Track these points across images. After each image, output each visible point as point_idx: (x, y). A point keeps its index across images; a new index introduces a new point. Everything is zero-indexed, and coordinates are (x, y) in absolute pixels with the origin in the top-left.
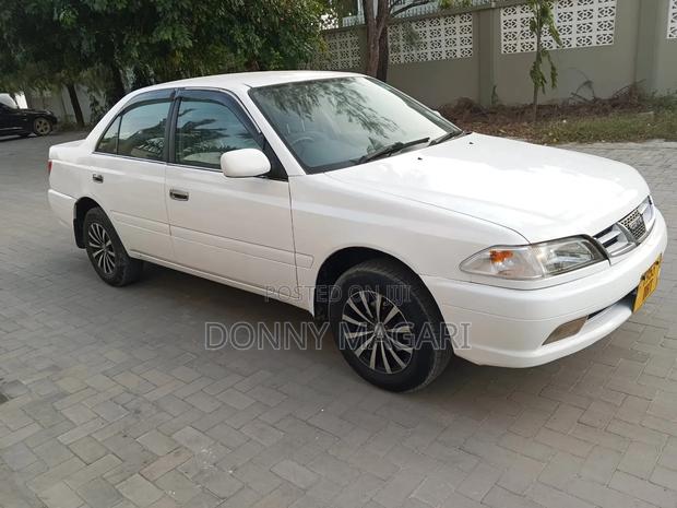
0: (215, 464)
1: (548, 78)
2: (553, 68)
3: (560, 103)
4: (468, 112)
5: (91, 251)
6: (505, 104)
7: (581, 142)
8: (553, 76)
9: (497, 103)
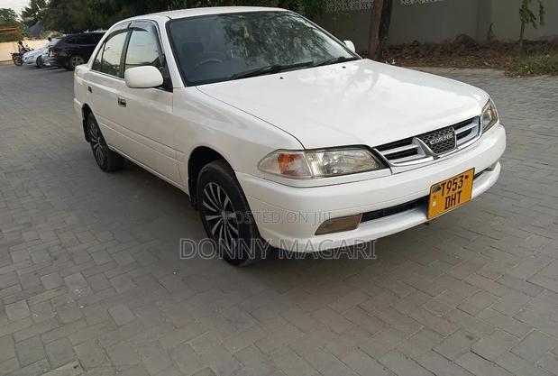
0: (76, 301)
1: (537, 15)
2: (541, 7)
3: (550, 40)
4: (463, 46)
5: (93, 144)
6: (500, 40)
7: (553, 75)
8: (542, 12)
9: (493, 40)
